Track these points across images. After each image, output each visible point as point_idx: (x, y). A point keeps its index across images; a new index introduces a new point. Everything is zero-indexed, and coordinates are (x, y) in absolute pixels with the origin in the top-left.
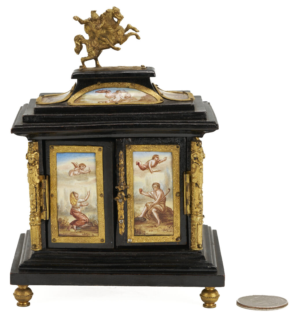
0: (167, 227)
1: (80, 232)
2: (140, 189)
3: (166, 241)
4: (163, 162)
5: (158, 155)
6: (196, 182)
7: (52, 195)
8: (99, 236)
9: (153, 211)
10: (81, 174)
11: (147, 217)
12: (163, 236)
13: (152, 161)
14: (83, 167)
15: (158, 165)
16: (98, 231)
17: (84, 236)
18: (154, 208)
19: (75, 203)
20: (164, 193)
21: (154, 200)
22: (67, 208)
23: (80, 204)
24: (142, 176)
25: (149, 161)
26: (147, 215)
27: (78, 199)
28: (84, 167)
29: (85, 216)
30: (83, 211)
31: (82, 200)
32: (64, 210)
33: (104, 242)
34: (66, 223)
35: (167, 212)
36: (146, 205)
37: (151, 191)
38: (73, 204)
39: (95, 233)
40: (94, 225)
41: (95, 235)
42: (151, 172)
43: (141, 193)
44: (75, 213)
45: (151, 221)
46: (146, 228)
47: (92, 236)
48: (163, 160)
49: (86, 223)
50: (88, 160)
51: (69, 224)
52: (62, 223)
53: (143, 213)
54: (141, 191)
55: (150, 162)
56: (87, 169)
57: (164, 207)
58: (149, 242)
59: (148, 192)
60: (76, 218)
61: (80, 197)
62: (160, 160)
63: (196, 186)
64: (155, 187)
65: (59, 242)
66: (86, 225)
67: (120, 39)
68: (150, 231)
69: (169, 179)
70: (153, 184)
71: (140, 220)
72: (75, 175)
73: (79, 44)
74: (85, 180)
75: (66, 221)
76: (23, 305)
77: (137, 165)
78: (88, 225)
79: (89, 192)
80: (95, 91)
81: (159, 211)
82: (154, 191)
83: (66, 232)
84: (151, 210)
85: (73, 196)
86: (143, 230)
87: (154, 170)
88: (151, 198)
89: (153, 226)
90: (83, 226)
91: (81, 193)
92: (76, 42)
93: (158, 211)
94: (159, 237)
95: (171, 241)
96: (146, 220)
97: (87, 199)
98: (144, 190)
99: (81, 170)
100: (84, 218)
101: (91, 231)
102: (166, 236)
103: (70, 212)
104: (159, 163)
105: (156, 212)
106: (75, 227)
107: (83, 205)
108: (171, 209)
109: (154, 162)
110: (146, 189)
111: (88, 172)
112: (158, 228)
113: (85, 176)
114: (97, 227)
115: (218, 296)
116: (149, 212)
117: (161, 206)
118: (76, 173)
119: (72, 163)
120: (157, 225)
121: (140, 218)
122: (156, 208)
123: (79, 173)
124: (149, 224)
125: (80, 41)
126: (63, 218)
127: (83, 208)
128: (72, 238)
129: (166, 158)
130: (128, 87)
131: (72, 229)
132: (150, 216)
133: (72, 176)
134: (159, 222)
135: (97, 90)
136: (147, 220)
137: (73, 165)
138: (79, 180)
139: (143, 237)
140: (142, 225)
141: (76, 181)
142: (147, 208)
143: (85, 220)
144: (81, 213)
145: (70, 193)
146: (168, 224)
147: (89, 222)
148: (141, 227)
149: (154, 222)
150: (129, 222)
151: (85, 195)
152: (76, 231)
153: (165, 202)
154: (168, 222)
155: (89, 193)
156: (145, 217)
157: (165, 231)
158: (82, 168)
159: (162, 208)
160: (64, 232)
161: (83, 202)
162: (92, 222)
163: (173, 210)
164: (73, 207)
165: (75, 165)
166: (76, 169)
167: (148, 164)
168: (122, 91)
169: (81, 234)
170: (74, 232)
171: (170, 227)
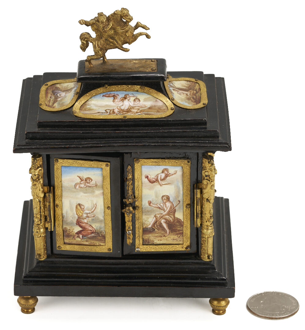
0: (176, 236)
1: (87, 241)
2: (149, 201)
3: (175, 250)
4: (173, 175)
5: (167, 169)
6: (207, 198)
7: (57, 206)
8: (106, 246)
9: (162, 222)
10: (88, 187)
11: (156, 227)
12: (172, 246)
13: (162, 174)
14: (89, 180)
15: (168, 178)
16: (105, 241)
17: (90, 244)
18: (163, 219)
19: (81, 214)
20: (173, 205)
21: (164, 212)
22: (72, 218)
23: (86, 215)
24: (151, 189)
25: (159, 174)
26: (155, 226)
27: (84, 211)
28: (91, 181)
29: (91, 227)
30: (89, 222)
31: (88, 212)
32: (69, 220)
33: (111, 251)
34: (72, 233)
35: (177, 222)
36: (155, 216)
37: (161, 203)
38: (78, 215)
39: (101, 242)
40: (101, 235)
41: (102, 244)
42: (161, 185)
43: (150, 205)
44: (81, 224)
45: (160, 231)
46: (155, 237)
47: (99, 245)
48: (173, 173)
49: (92, 233)
50: (94, 174)
51: (75, 233)
52: (68, 232)
53: (152, 224)
54: (150, 203)
56: (93, 182)
57: (173, 218)
58: (158, 250)
59: (157, 204)
60: (82, 228)
61: (86, 209)
62: (170, 174)
63: (207, 201)
64: (164, 199)
65: (65, 249)
66: (93, 235)
67: (129, 41)
68: (159, 240)
69: (179, 192)
70: (163, 197)
71: (148, 230)
72: (81, 188)
73: (85, 42)
74: (91, 193)
75: (71, 230)
76: (27, 312)
77: (146, 178)
78: (95, 235)
79: (96, 204)
80: (102, 95)
81: (169, 221)
82: (163, 203)
83: (72, 240)
84: (160, 220)
85: (79, 207)
86: (152, 240)
87: (163, 183)
88: (161, 210)
89: (162, 236)
90: (89, 236)
91: (87, 204)
92: (82, 41)
93: (167, 222)
94: (168, 246)
95: (181, 249)
96: (154, 230)
97: (93, 211)
98: (153, 202)
99: (88, 183)
100: (90, 229)
101: (98, 240)
102: (176, 245)
103: (76, 222)
104: (169, 177)
105: (166, 223)
106: (81, 236)
107: (89, 216)
108: (181, 220)
109: (163, 175)
110: (155, 201)
111: (94, 185)
112: (167, 237)
113: (92, 190)
114: (104, 237)
116: (158, 222)
117: (171, 217)
118: (82, 186)
119: (78, 176)
120: (166, 235)
121: (149, 228)
122: (165, 219)
123: (85, 186)
124: (157, 233)
125: (86, 40)
126: (68, 228)
127: (89, 219)
128: (78, 246)
129: (176, 171)
130: (137, 91)
131: (78, 238)
132: (159, 227)
133: (77, 189)
134: (168, 232)
135: (104, 94)
136: (156, 230)
137: (79, 178)
138: (85, 193)
139: (151, 246)
140: (150, 235)
141: (82, 194)
142: (156, 219)
143: (91, 231)
144: (87, 224)
145: (76, 205)
146: (177, 234)
147: (95, 232)
148: (150, 237)
149: (163, 232)
150: (137, 232)
151: (92, 207)
152: (83, 240)
153: (174, 213)
154: (178, 232)
155: (95, 206)
156: (154, 227)
157: (174, 241)
158: (88, 181)
159: (171, 219)
160: (70, 241)
161: (89, 213)
162: (98, 232)
163: (182, 221)
164: (79, 218)
165: (80, 179)
166: (82, 182)
167: (158, 177)
168: (130, 95)
169: (87, 243)
170: (80, 241)
171: (179, 237)
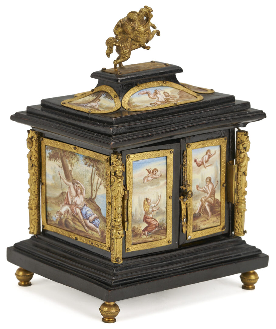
0: (215, 218)
1: (151, 237)
3: (215, 233)
4: (214, 156)
5: (210, 150)
6: (244, 171)
8: (167, 238)
9: (206, 205)
10: (154, 179)
11: (202, 212)
12: (213, 228)
14: (156, 171)
15: (210, 159)
16: (166, 233)
17: (153, 240)
18: (207, 202)
19: (148, 209)
20: (214, 186)
21: (207, 194)
22: (140, 215)
23: (152, 209)
24: (198, 172)
26: (201, 210)
27: (150, 205)
28: (157, 172)
29: (156, 221)
30: (154, 216)
31: (153, 205)
32: (138, 218)
33: (171, 243)
34: (139, 231)
35: (216, 203)
36: (201, 200)
37: (205, 186)
38: (146, 210)
39: (163, 236)
40: (162, 228)
41: (163, 237)
42: (205, 167)
43: (198, 189)
44: (147, 219)
45: (204, 216)
46: (201, 222)
47: (161, 239)
48: (214, 153)
49: (156, 227)
50: (160, 164)
51: (141, 231)
52: (136, 231)
53: (199, 208)
54: (198, 187)
55: (204, 157)
56: (159, 173)
57: (214, 200)
59: (203, 187)
60: (148, 224)
61: (152, 202)
62: (211, 155)
64: (208, 181)
65: (133, 251)
66: (157, 229)
68: (203, 225)
69: (217, 172)
70: (207, 179)
71: (196, 215)
72: (149, 181)
74: (157, 184)
75: (139, 229)
77: (195, 162)
78: (158, 229)
79: (160, 196)
81: (211, 204)
82: (207, 185)
83: (139, 240)
85: (146, 202)
86: (199, 225)
87: (207, 165)
88: (205, 193)
89: (206, 220)
90: (153, 231)
91: (153, 198)
94: (211, 229)
95: (219, 231)
97: (158, 204)
98: (199, 186)
99: (154, 175)
100: (155, 223)
101: (160, 234)
103: (143, 219)
104: (211, 157)
105: (209, 205)
106: (146, 233)
107: (154, 209)
109: (207, 157)
110: (201, 185)
111: (160, 176)
112: (209, 221)
113: (157, 181)
114: (166, 229)
115: (257, 278)
116: (203, 206)
117: (212, 199)
118: (150, 178)
120: (209, 218)
121: (196, 214)
122: (208, 202)
123: (152, 179)
124: (203, 218)
126: (136, 226)
127: (154, 213)
128: (143, 244)
129: (216, 151)
130: (162, 86)
131: (144, 235)
132: (203, 211)
133: (146, 183)
134: (210, 215)
136: (202, 214)
137: (147, 171)
138: (151, 186)
139: (198, 232)
140: (198, 221)
141: (149, 187)
142: (202, 203)
143: (155, 225)
144: (153, 218)
145: (144, 200)
146: (216, 216)
147: (158, 226)
148: (197, 223)
149: (206, 216)
151: (157, 199)
152: (148, 237)
153: (214, 194)
154: (217, 214)
155: (160, 197)
156: (200, 212)
157: (214, 223)
158: (155, 173)
159: (212, 201)
160: (137, 240)
161: (154, 207)
162: (161, 225)
163: (220, 201)
164: (146, 213)
165: (148, 171)
166: (150, 174)
167: (203, 159)
169: (151, 239)
170: (146, 238)
171: (218, 218)
